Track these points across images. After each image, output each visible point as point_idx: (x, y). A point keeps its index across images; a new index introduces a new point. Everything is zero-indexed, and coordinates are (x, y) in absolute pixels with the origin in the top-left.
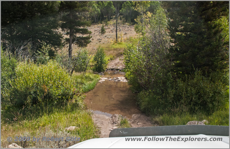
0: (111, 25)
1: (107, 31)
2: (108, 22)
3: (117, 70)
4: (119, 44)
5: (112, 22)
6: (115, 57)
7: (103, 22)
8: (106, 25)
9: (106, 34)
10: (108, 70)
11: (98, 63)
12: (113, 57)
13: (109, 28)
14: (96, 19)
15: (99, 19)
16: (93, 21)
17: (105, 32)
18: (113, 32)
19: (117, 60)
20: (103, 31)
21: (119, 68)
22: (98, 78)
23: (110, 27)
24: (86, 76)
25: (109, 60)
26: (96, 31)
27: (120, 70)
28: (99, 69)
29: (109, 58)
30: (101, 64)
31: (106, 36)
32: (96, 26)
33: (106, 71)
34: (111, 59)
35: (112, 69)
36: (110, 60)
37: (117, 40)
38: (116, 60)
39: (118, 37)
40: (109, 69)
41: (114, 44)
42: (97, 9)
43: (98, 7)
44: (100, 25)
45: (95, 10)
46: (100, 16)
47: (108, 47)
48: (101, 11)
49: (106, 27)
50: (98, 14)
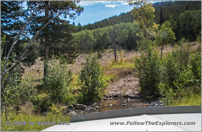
0: (107, 52)
1: (103, 57)
2: (104, 50)
3: (126, 97)
5: (108, 50)
10: (107, 97)
13: (106, 55)
14: (93, 48)
18: (110, 57)
19: (121, 82)
21: (127, 93)
23: (107, 54)
25: (108, 81)
29: (109, 79)
33: (105, 100)
34: (112, 80)
35: (116, 97)
36: (110, 81)
38: (119, 82)
40: (110, 97)
41: (112, 65)
42: (93, 39)
43: (94, 38)
44: (96, 53)
45: (92, 40)
46: (96, 46)
47: (106, 68)
48: (97, 41)
49: (103, 54)
50: (95, 44)
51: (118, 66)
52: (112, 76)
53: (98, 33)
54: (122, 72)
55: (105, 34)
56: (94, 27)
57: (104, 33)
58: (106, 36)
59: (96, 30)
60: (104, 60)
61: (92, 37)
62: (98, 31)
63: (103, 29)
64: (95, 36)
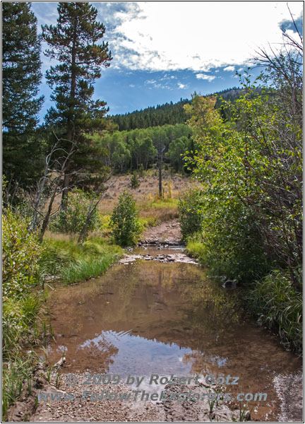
0: (149, 176)
1: (142, 184)
2: (144, 172)
3: (164, 244)
4: (165, 201)
5: (151, 172)
6: (159, 221)
7: (135, 172)
8: (141, 176)
9: (140, 188)
10: (142, 243)
11: (120, 227)
12: (155, 221)
13: (146, 181)
14: (124, 166)
15: (129, 167)
16: (117, 170)
17: (139, 185)
18: (152, 186)
19: (163, 228)
20: (134, 184)
21: (166, 240)
22: (117, 252)
23: (148, 180)
24: (86, 245)
25: (145, 225)
26: (122, 184)
27: (171, 245)
28: (124, 239)
29: (146, 222)
30: (128, 230)
31: (140, 191)
32: (122, 177)
33: (140, 245)
34: (151, 225)
35: (153, 243)
36: (148, 226)
37: (161, 195)
38: (160, 227)
39: (163, 190)
40: (147, 243)
41: (154, 202)
42: (125, 151)
43: (127, 147)
44: (130, 177)
45: (122, 152)
46: (130, 163)
47: (144, 206)
48: (132, 153)
49: (141, 179)
50: (128, 158)
51: (162, 205)
52: (151, 219)
53: (134, 139)
54: (166, 215)
55: (147, 142)
56: (128, 125)
57: (145, 141)
58: (149, 146)
59: (132, 132)
60: (142, 192)
61: (123, 145)
62: (135, 133)
63: (146, 131)
64: (128, 143)
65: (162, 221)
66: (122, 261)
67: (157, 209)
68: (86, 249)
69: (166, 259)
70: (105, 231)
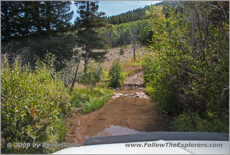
0: (129, 48)
1: (125, 52)
2: (127, 46)
3: (135, 85)
4: (137, 62)
5: (130, 46)
6: (133, 73)
7: (122, 46)
8: (125, 48)
9: (125, 55)
10: (125, 85)
11: (113, 77)
12: (131, 73)
13: (128, 51)
14: (116, 43)
15: (119, 43)
16: (113, 45)
17: (124, 53)
18: (131, 53)
19: (135, 76)
20: (122, 53)
21: (137, 83)
22: (110, 93)
23: (129, 50)
24: (95, 90)
25: (126, 76)
26: (116, 53)
27: (139, 86)
28: (115, 84)
29: (127, 74)
30: (117, 79)
31: (124, 56)
32: (116, 49)
33: (123, 86)
34: (129, 75)
35: (130, 85)
36: (128, 76)
37: (135, 59)
38: (134, 76)
39: (135, 56)
40: (127, 85)
41: (131, 62)
42: (117, 35)
43: (118, 33)
44: (120, 49)
45: (115, 36)
46: (119, 41)
47: (126, 65)
48: (121, 36)
49: (125, 50)
50: (118, 39)
51: (135, 64)
52: (129, 72)
53: (121, 29)
54: (137, 70)
56: (118, 21)
57: (127, 30)
58: (129, 32)
59: (120, 25)
60: (125, 57)
61: (116, 32)
62: (122, 26)
63: (127, 24)
64: (119, 31)
65: (135, 73)
66: (113, 97)
67: (132, 66)
68: (95, 92)
69: (135, 96)
70: (106, 79)
